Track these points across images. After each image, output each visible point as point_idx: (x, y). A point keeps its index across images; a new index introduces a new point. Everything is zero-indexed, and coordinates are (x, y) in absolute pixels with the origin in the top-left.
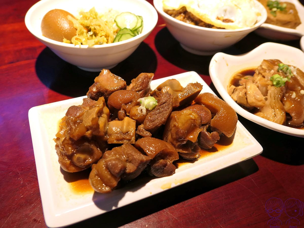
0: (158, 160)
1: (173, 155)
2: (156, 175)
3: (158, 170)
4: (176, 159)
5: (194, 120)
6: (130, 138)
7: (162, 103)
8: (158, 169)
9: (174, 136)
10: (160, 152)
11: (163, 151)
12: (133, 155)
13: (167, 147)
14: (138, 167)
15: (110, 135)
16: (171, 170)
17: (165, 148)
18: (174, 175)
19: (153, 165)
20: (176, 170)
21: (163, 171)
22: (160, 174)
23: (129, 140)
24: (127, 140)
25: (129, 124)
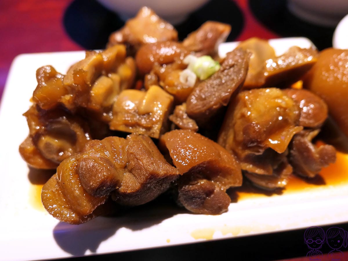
0: (197, 178)
1: (231, 175)
2: (188, 208)
3: (192, 198)
4: (234, 183)
5: (285, 109)
6: (149, 126)
7: (227, 66)
8: (194, 197)
9: (241, 137)
10: (202, 163)
11: (209, 162)
12: (137, 159)
13: (219, 155)
14: (143, 185)
15: (115, 114)
16: (219, 205)
17: (213, 158)
18: (224, 215)
19: (184, 187)
20: (232, 206)
21: (203, 203)
22: (196, 207)
23: (148, 129)
24: (144, 127)
25: (155, 98)
